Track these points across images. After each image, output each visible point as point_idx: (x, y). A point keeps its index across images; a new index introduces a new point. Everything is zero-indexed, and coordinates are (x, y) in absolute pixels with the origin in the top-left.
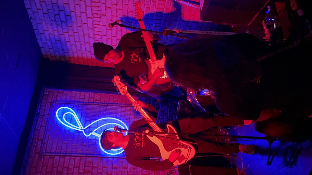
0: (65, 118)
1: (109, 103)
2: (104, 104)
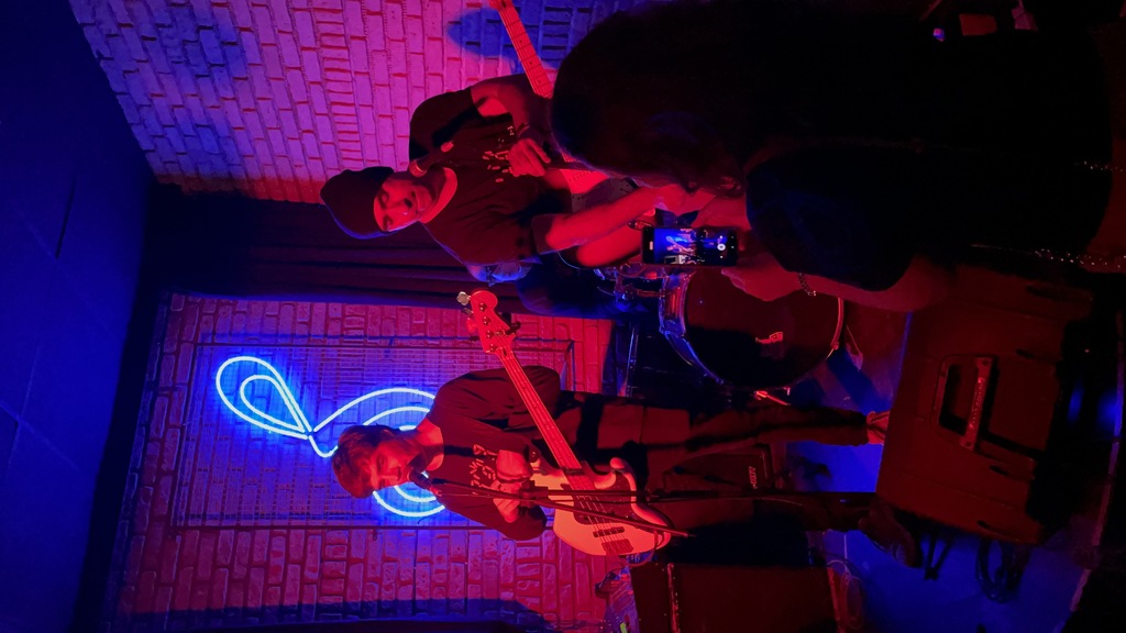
0: (246, 395)
1: (396, 336)
2: (378, 341)
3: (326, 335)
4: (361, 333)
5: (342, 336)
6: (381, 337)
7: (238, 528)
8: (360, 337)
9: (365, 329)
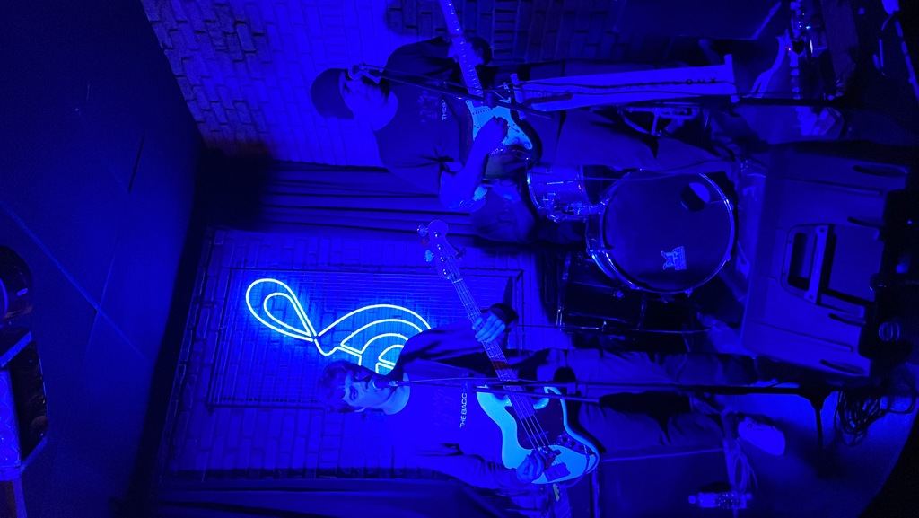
0: (268, 307)
1: (383, 265)
2: (369, 268)
3: (329, 264)
5: (342, 264)
6: (371, 266)
7: (259, 407)
8: (356, 266)
9: (359, 260)
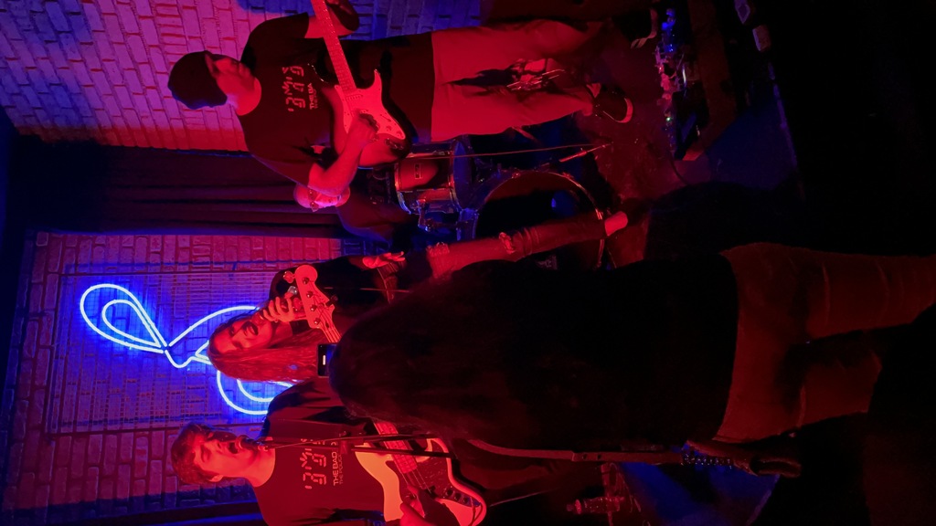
1: (238, 262)
2: (222, 266)
3: (176, 263)
4: (207, 259)
5: (191, 262)
6: (225, 263)
7: (106, 432)
8: (207, 263)
9: (210, 256)
